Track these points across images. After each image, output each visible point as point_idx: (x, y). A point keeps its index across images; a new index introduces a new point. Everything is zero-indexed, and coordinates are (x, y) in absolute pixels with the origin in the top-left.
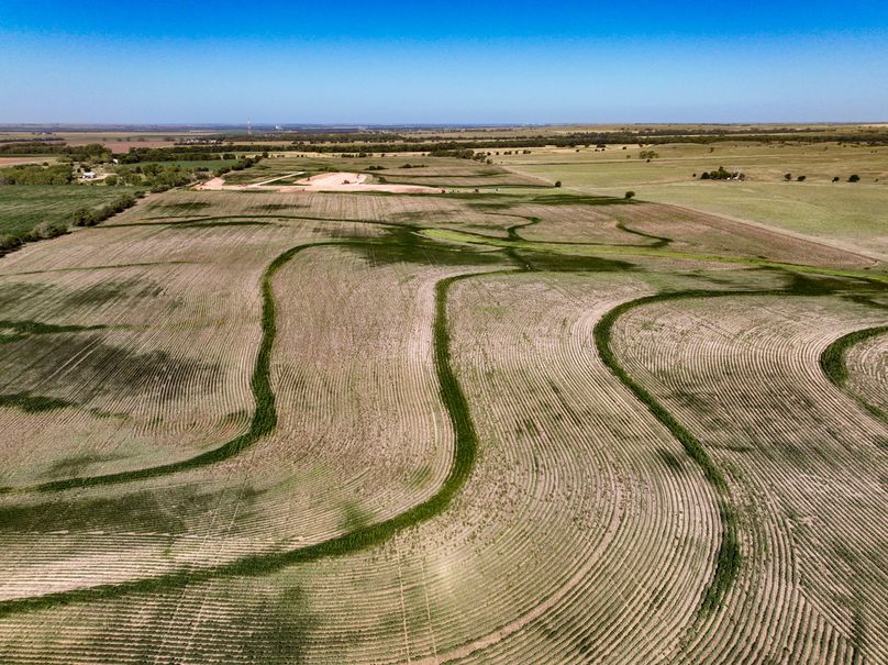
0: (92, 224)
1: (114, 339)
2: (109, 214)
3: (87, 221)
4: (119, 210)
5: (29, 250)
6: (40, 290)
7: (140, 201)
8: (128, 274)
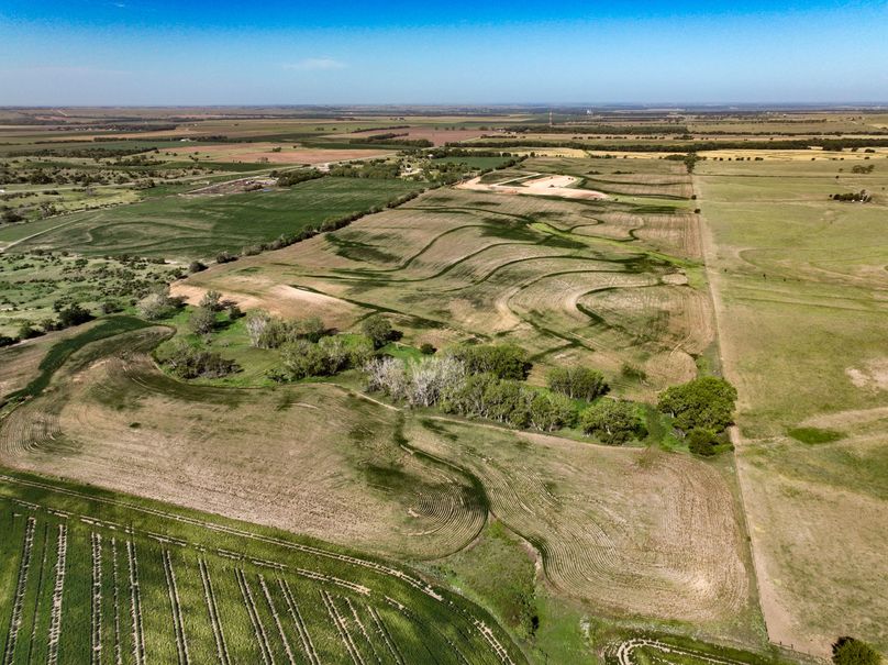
0: (393, 207)
1: (381, 250)
2: (403, 202)
3: (392, 206)
4: (408, 200)
5: (366, 218)
6: (365, 233)
7: (421, 195)
8: (394, 231)
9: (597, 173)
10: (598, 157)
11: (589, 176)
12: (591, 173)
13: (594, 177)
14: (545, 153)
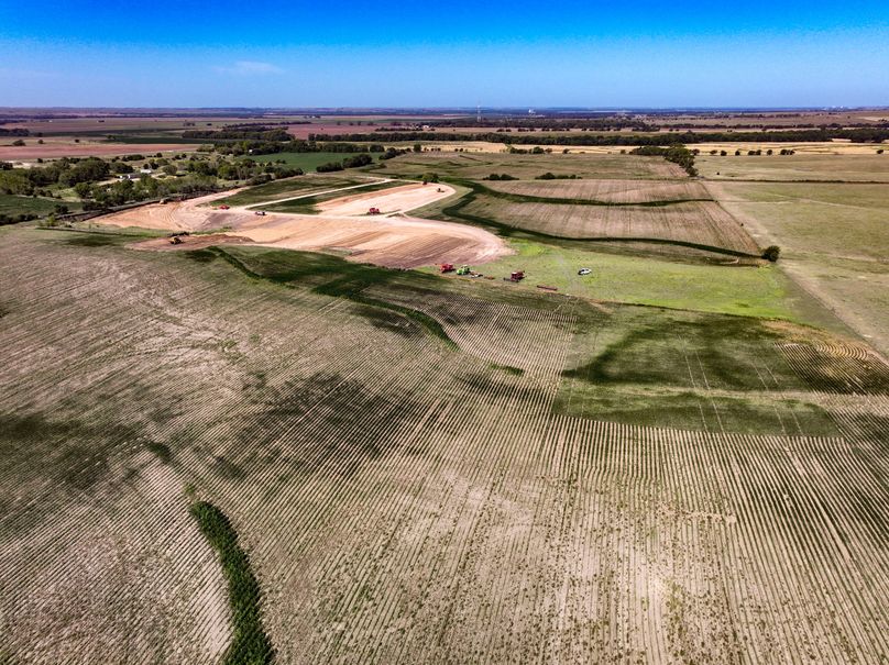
9: (505, 178)
10: (521, 152)
11: (488, 184)
12: (494, 178)
13: (497, 186)
14: (438, 146)
